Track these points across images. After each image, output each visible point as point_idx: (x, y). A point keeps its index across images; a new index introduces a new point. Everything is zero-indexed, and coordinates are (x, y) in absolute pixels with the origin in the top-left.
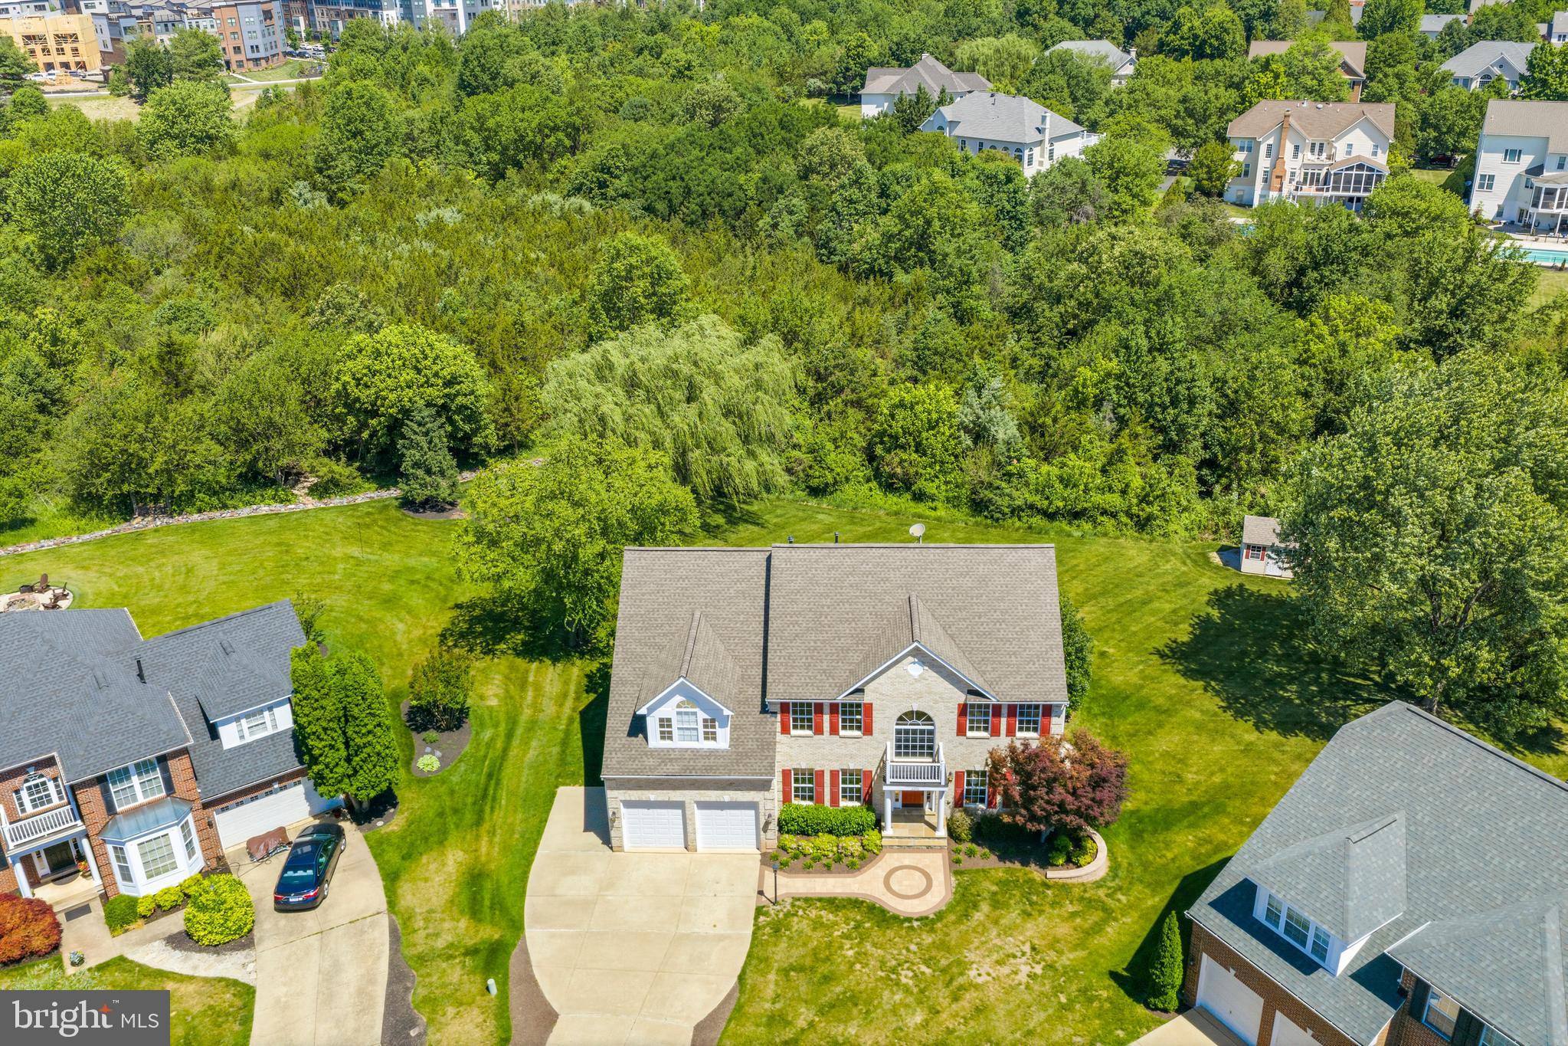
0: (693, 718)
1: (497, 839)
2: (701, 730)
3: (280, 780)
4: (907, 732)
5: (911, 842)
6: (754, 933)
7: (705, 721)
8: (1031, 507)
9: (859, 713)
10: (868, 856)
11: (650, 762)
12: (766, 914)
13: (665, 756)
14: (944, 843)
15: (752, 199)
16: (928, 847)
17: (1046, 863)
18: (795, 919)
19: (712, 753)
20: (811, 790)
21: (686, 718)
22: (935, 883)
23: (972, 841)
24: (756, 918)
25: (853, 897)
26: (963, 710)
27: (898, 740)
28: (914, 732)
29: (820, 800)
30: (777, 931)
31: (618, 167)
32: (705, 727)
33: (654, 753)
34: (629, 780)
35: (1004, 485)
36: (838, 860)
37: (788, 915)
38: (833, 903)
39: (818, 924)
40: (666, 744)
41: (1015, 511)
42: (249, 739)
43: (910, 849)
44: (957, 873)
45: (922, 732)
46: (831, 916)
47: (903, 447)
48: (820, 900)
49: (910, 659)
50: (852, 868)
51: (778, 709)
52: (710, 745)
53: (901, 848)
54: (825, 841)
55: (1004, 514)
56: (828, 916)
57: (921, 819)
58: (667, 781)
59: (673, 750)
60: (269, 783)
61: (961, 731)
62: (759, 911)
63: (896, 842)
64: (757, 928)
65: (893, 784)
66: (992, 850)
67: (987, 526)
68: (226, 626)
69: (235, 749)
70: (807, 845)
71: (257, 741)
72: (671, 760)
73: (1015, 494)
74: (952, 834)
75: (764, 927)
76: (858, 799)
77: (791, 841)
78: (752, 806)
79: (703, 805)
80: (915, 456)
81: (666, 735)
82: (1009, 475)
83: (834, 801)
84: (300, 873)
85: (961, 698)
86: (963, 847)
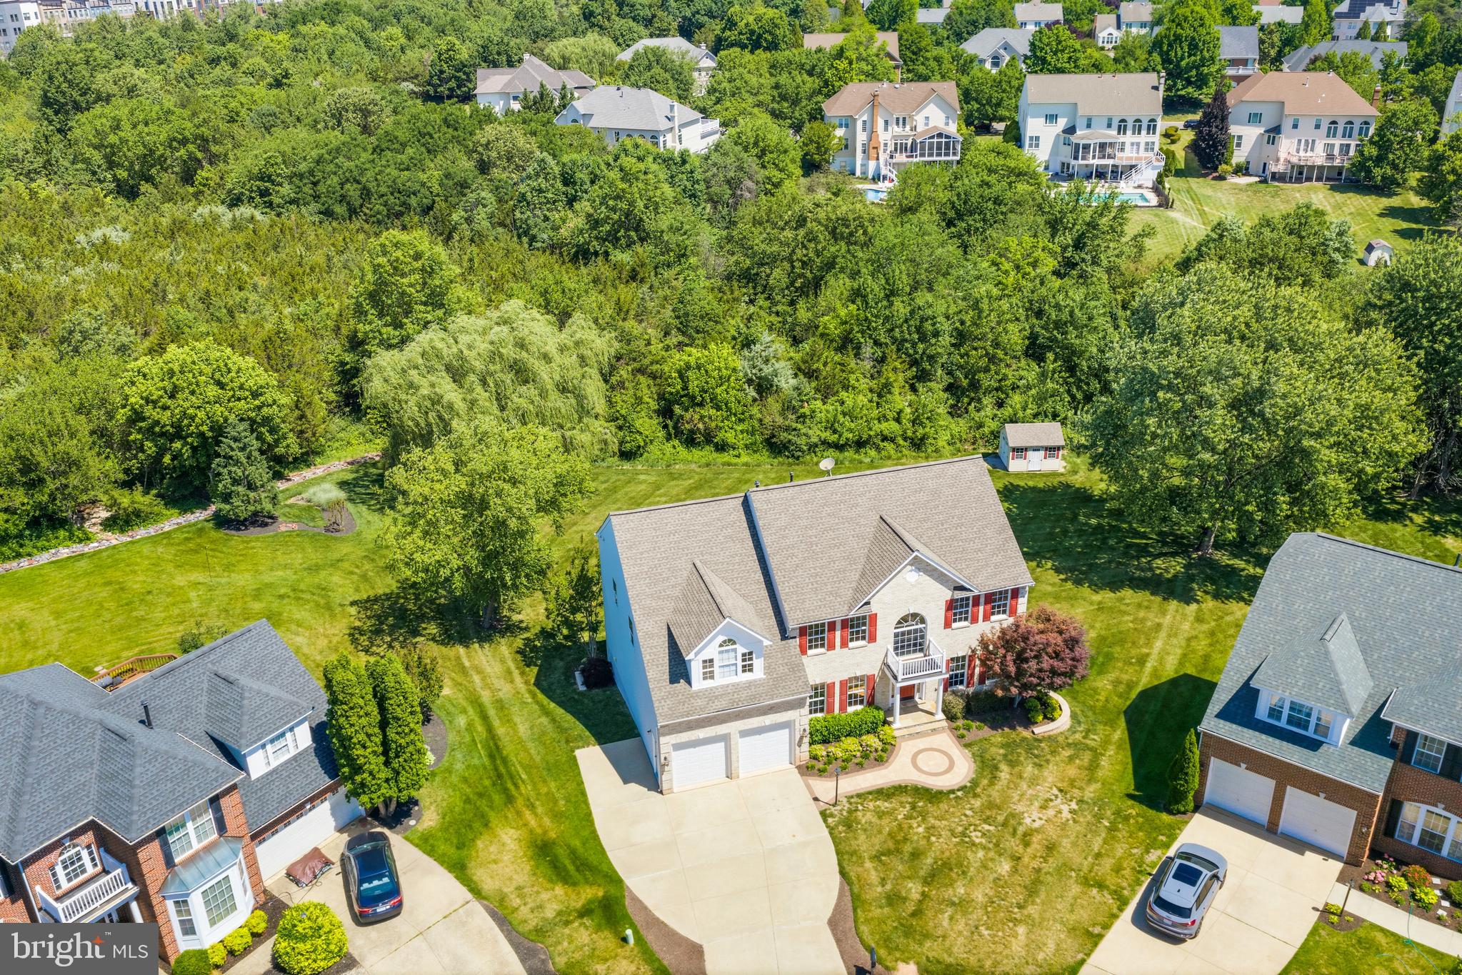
0: (732, 654)
1: (540, 810)
2: (740, 664)
3: (311, 800)
4: (903, 633)
5: (918, 729)
6: (831, 834)
7: (744, 655)
8: (824, 442)
9: (864, 624)
10: (888, 747)
11: (699, 702)
12: (832, 815)
13: (711, 695)
14: (945, 724)
15: (438, 195)
16: (933, 730)
17: (1028, 722)
18: (860, 814)
19: (750, 685)
20: (822, 702)
21: (725, 655)
22: (955, 758)
23: (965, 718)
24: (825, 821)
25: (897, 784)
26: (951, 605)
27: (896, 642)
28: (909, 632)
29: (831, 710)
30: (849, 827)
31: (279, 175)
32: (744, 660)
33: (698, 695)
34: (680, 723)
35: (799, 426)
36: (865, 756)
37: (850, 812)
38: (881, 793)
39: (881, 814)
40: (709, 684)
41: (812, 448)
42: (274, 764)
43: (918, 735)
44: (967, 746)
45: (916, 631)
46: (886, 804)
47: (701, 405)
48: (870, 793)
49: (909, 568)
50: (880, 761)
51: (797, 633)
52: (748, 676)
53: (912, 736)
54: (851, 744)
55: (803, 452)
56: (885, 805)
57: (915, 708)
58: (715, 717)
59: (716, 688)
60: (302, 806)
61: (947, 625)
62: (824, 815)
63: (905, 732)
64: (831, 830)
65: (904, 680)
66: (982, 721)
67: (790, 465)
68: (212, 657)
70: (836, 749)
71: (281, 765)
72: (716, 697)
73: (810, 432)
74: (951, 717)
75: (837, 826)
76: (862, 702)
77: (820, 750)
78: (787, 725)
79: (745, 734)
80: (712, 412)
81: (709, 675)
82: (804, 416)
83: (843, 709)
84: (376, 883)
85: (948, 594)
86: (960, 723)
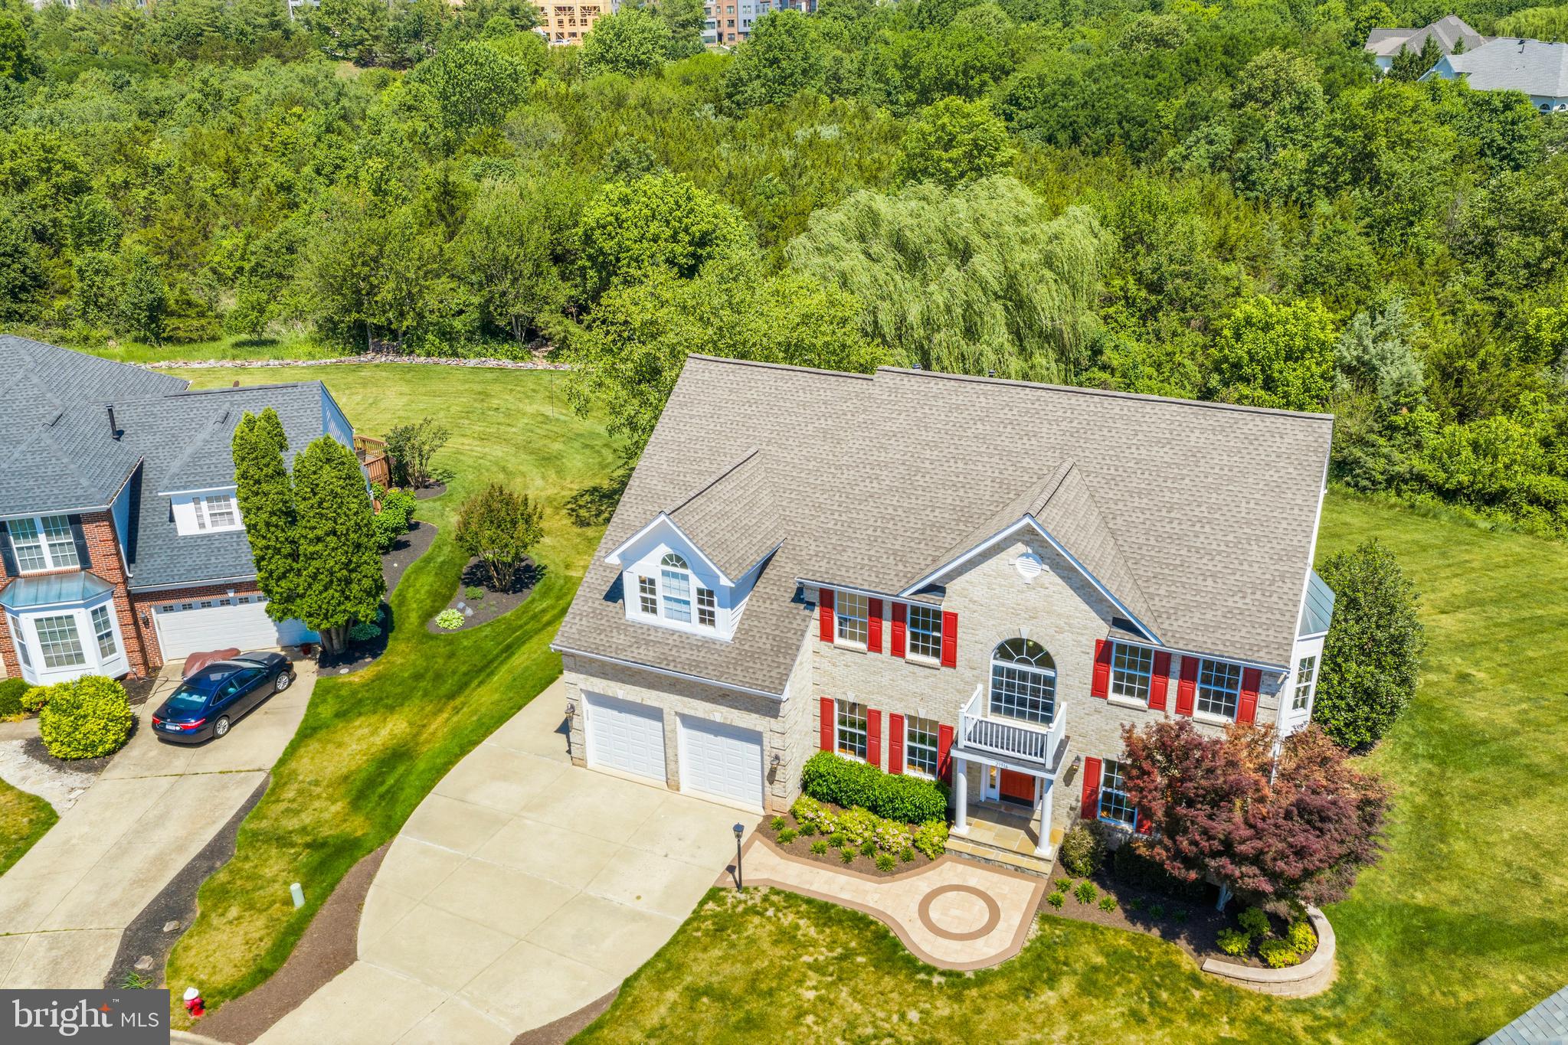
0: (683, 584)
2: (695, 606)
3: (238, 587)
4: (1011, 673)
5: (993, 855)
6: (687, 923)
7: (700, 592)
8: (1420, 478)
9: (937, 628)
10: (914, 858)
11: (620, 639)
12: (721, 901)
13: (643, 636)
14: (1047, 868)
15: (1167, 127)
16: (1017, 868)
17: (1207, 943)
18: (757, 920)
19: (706, 644)
20: (862, 738)
21: (675, 582)
22: (1001, 925)
23: (1095, 876)
24: (702, 903)
25: (861, 911)
26: (1104, 652)
27: (997, 685)
28: (1023, 676)
29: (875, 761)
30: (720, 929)
31: (1028, 98)
32: (701, 601)
33: (626, 628)
34: (592, 661)
35: (1382, 441)
36: (868, 851)
37: (753, 911)
38: (825, 912)
39: (786, 936)
40: (648, 618)
41: (1393, 481)
42: (210, 529)
43: (987, 863)
44: (1045, 919)
45: (1036, 678)
46: (812, 932)
47: (1246, 380)
48: (809, 902)
49: (1020, 547)
50: (885, 869)
51: (815, 597)
52: (705, 630)
53: (975, 860)
54: (856, 819)
55: (1374, 483)
56: (807, 929)
57: (1023, 823)
58: (640, 672)
59: (656, 629)
60: (221, 589)
61: (1099, 689)
62: (714, 895)
63: (968, 848)
64: (697, 916)
65: (967, 749)
66: (1122, 899)
67: (1346, 497)
68: (237, 397)
69: (192, 537)
70: (828, 816)
71: (220, 534)
72: (647, 643)
73: (1397, 456)
74: (1064, 859)
75: (706, 919)
76: (932, 770)
77: (810, 807)
78: (754, 737)
79: (690, 722)
80: (1261, 392)
81: (649, 606)
82: (1393, 428)
83: (895, 766)
84: (195, 698)
85: (1103, 631)
86: (1078, 883)
